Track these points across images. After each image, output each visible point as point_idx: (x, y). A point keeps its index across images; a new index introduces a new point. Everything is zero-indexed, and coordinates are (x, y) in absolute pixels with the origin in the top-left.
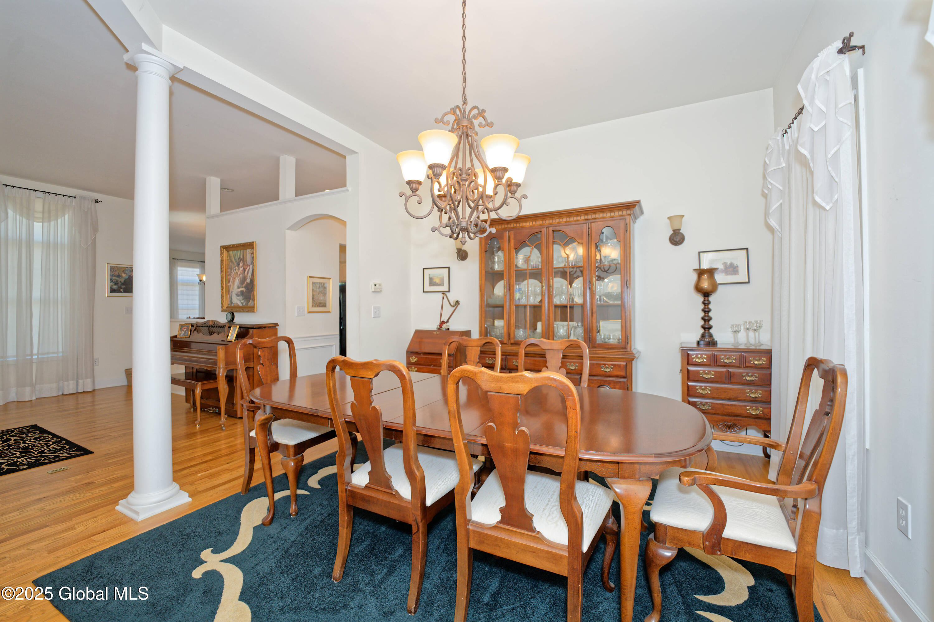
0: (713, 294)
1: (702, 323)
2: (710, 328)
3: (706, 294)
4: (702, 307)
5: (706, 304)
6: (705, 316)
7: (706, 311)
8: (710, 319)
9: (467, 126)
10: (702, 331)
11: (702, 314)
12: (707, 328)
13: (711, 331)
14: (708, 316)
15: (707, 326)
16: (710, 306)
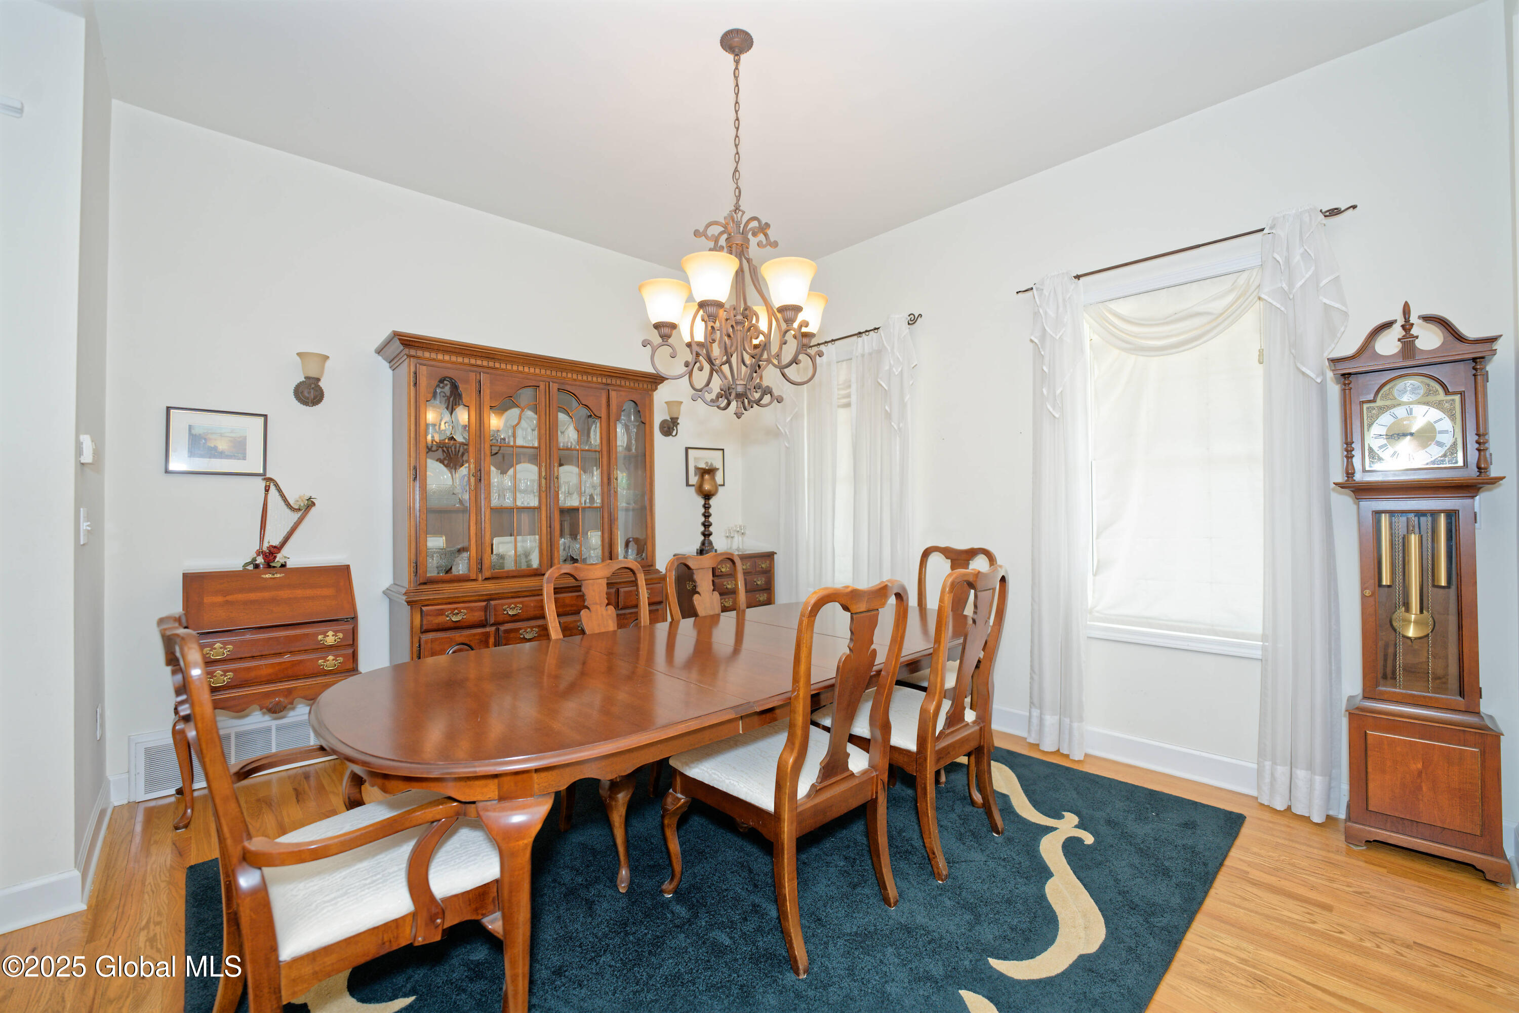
0: (714, 497)
1: (702, 529)
2: (710, 534)
3: (707, 496)
4: (703, 510)
5: (707, 507)
6: (705, 521)
7: (707, 515)
8: (710, 525)
9: (742, 245)
10: (702, 538)
11: (703, 519)
12: (706, 535)
13: (711, 538)
14: (709, 522)
15: (706, 533)
16: (711, 511)
